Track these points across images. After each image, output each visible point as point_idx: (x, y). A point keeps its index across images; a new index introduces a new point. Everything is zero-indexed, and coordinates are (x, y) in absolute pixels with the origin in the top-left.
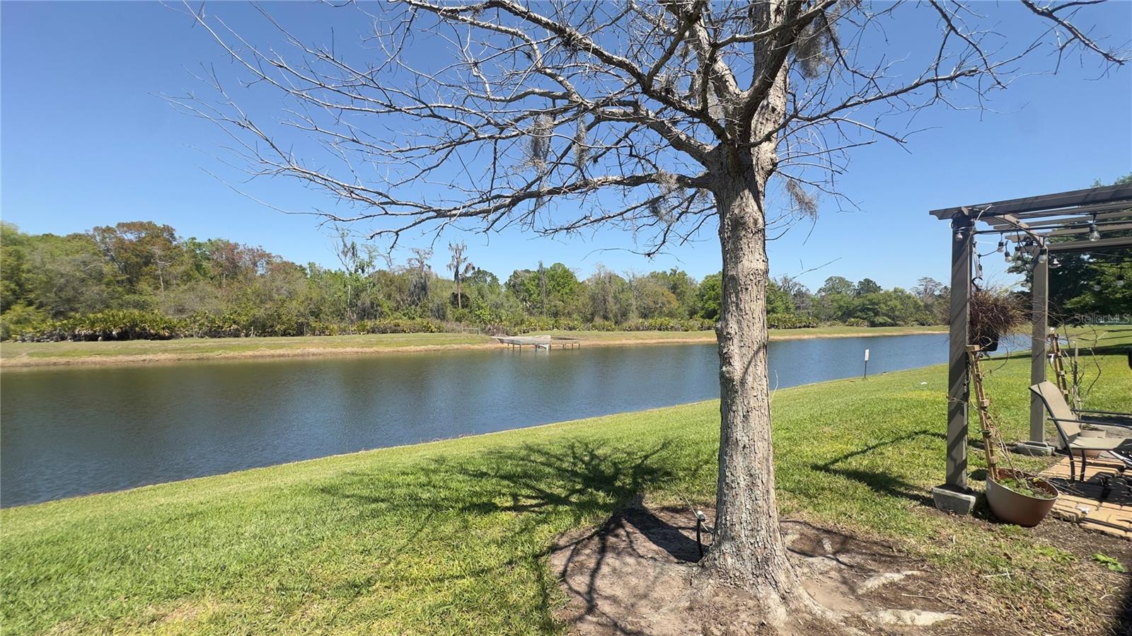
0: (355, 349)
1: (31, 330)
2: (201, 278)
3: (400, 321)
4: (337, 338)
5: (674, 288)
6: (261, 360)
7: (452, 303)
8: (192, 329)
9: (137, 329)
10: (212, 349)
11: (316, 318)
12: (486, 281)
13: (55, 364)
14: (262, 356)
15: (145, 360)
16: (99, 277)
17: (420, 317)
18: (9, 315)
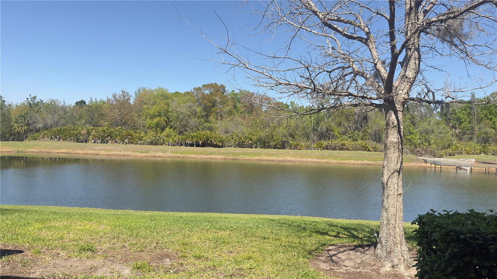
0: (314, 160)
1: (171, 140)
3: (346, 142)
4: (304, 152)
8: (231, 142)
10: (239, 154)
11: (292, 138)
14: (263, 160)
15: (211, 158)
16: (195, 114)
17: (362, 139)
18: (165, 133)
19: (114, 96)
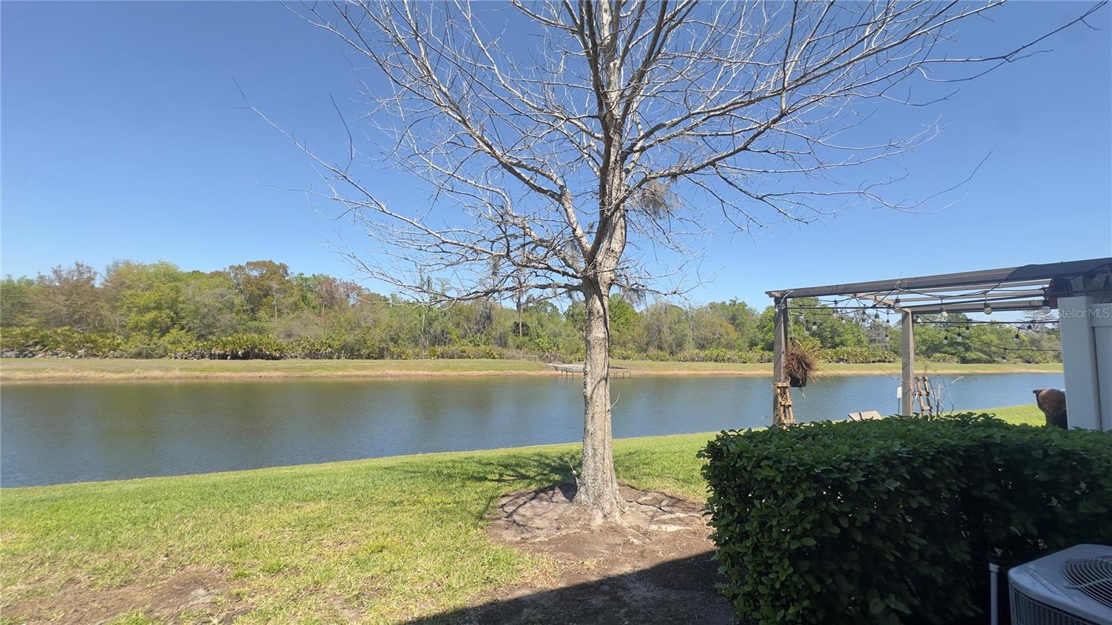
0: (426, 373)
1: (182, 349)
2: (306, 307)
3: (466, 348)
4: (411, 362)
5: (733, 319)
6: (348, 380)
7: (514, 332)
8: (296, 351)
9: (256, 350)
10: (311, 369)
11: (395, 343)
12: (546, 311)
13: (197, 377)
14: (350, 376)
15: (261, 377)
16: (231, 307)
17: (485, 344)
18: (168, 337)
19: (56, 272)
